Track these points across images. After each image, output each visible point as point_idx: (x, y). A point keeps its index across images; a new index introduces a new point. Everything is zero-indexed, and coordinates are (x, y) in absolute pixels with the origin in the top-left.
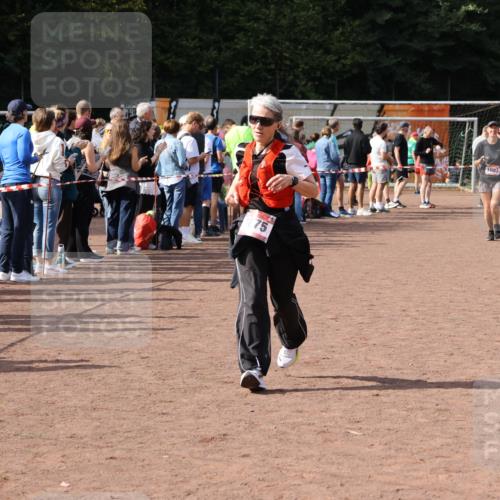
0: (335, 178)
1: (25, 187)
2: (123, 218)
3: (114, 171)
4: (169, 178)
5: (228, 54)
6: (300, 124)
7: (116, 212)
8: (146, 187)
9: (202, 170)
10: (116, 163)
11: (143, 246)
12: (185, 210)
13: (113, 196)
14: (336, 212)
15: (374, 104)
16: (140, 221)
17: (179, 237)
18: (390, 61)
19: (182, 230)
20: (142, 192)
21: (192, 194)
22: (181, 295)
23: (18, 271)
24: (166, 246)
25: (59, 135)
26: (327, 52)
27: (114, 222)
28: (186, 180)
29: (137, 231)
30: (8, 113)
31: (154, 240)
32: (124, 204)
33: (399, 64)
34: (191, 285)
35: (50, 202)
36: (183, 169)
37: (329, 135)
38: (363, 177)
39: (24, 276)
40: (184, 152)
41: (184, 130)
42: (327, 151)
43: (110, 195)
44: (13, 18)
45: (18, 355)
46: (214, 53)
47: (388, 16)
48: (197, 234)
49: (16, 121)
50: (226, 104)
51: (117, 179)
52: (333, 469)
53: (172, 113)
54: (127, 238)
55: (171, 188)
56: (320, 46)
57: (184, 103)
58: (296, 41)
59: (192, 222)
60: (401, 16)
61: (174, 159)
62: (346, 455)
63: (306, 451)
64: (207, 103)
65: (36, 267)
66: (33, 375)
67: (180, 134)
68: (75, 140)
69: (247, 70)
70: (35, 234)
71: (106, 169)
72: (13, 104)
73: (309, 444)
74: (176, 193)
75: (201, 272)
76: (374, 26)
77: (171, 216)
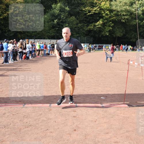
0: (50, 50)
1: (7, 51)
2: (21, 55)
3: (20, 49)
4: (27, 50)
5: (36, 33)
6: (45, 43)
7: (20, 54)
8: (24, 51)
9: (32, 49)
10: (20, 48)
11: (24, 59)
12: (30, 54)
13: (20, 52)
14: (50, 55)
15: (56, 40)
16: (24, 55)
17: (29, 58)
18: (58, 34)
19: (29, 57)
20: (24, 52)
21: (31, 52)
22: (28, 66)
23: (6, 63)
24: (27, 59)
25: (12, 44)
26: (49, 33)
27: (20, 56)
28: (30, 50)
29: (23, 57)
30: (4, 41)
31: (25, 58)
32: (21, 53)
33: (59, 35)
34: (30, 64)
35: (11, 53)
36: (29, 49)
37: (49, 44)
38: (53, 50)
39: (7, 63)
40: (29, 47)
41: (30, 43)
42: (49, 46)
43: (19, 52)
44: (7, 28)
45: (6, 74)
46: (34, 33)
47: (57, 28)
48: (32, 57)
49: (6, 42)
50: (36, 40)
51: (20, 50)
52: (48, 89)
53: (28, 41)
54: (22, 58)
55: (28, 51)
56: (48, 32)
57: (30, 40)
58: (45, 32)
59: (31, 56)
60: (59, 29)
61: (28, 47)
62: (50, 87)
63: (44, 87)
64: (33, 40)
65: (9, 62)
66: (8, 77)
67: (29, 44)
68: (14, 45)
69: (39, 36)
70: (9, 57)
71: (19, 49)
72: (5, 40)
73: (45, 86)
74: (28, 52)
75: (32, 63)
76: (56, 30)
77: (28, 55)
